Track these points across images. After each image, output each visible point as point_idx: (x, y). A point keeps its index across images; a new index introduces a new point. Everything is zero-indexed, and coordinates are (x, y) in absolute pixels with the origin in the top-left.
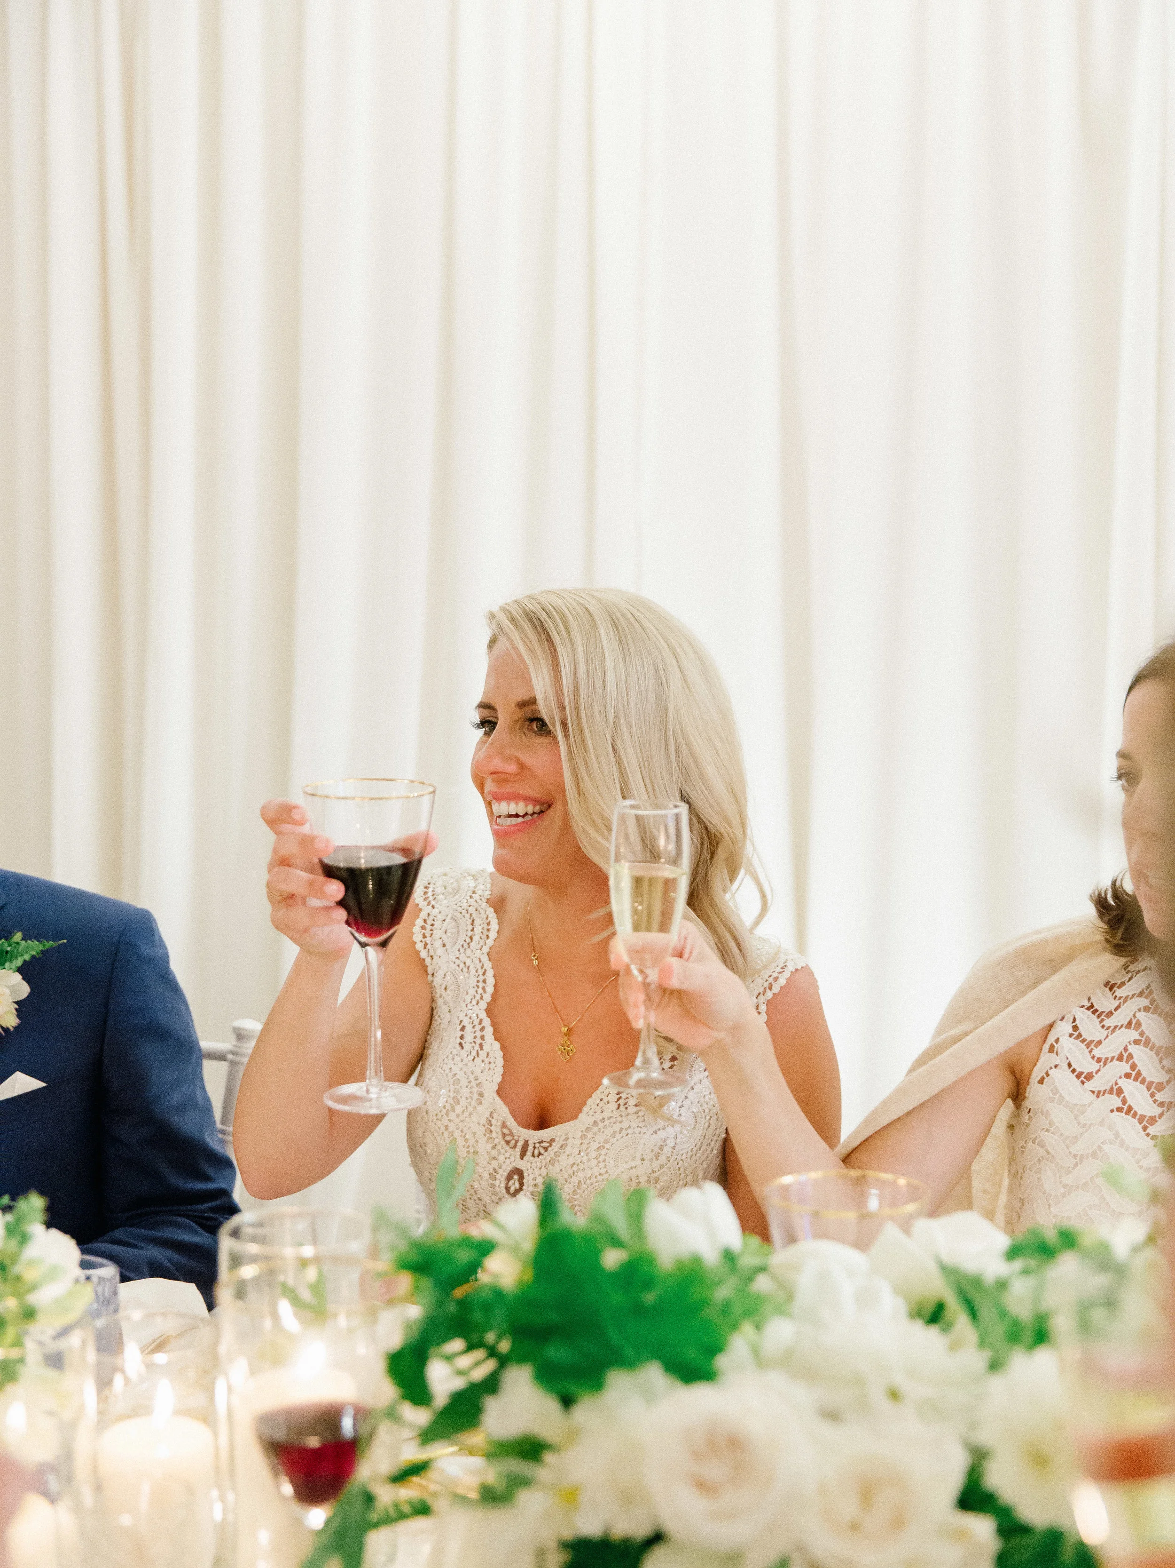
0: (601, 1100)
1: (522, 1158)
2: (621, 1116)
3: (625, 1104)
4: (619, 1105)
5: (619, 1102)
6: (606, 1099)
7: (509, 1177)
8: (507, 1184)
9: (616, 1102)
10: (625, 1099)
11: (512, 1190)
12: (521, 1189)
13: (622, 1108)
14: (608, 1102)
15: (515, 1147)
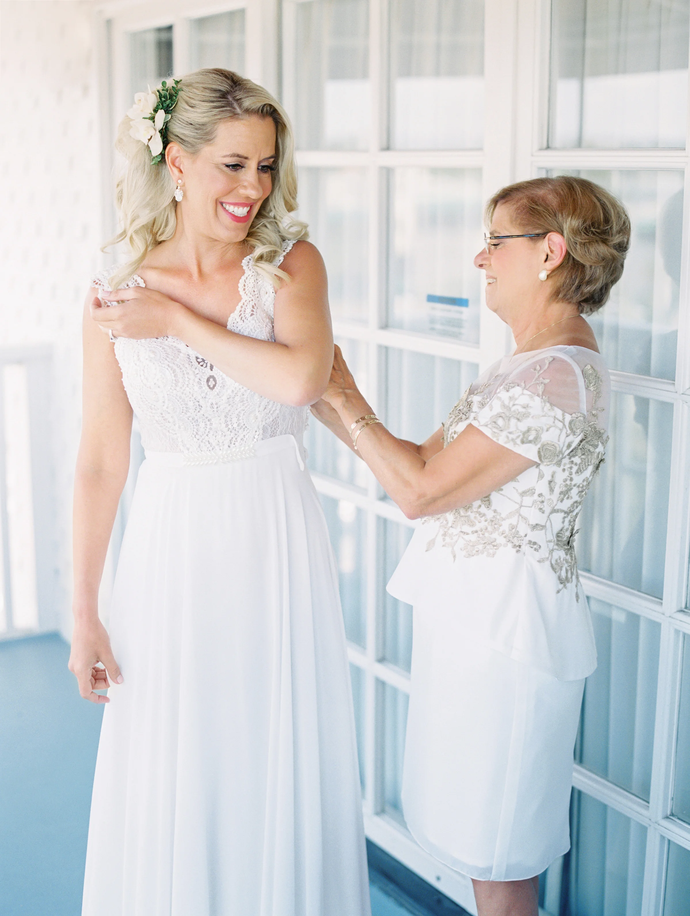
0: (234, 323)
1: (212, 370)
2: (247, 324)
3: (246, 318)
4: (243, 321)
5: (242, 319)
6: (235, 322)
7: (208, 381)
8: (208, 384)
9: (241, 320)
10: (244, 316)
11: (212, 386)
12: (216, 383)
13: (245, 320)
14: (237, 322)
15: (206, 367)
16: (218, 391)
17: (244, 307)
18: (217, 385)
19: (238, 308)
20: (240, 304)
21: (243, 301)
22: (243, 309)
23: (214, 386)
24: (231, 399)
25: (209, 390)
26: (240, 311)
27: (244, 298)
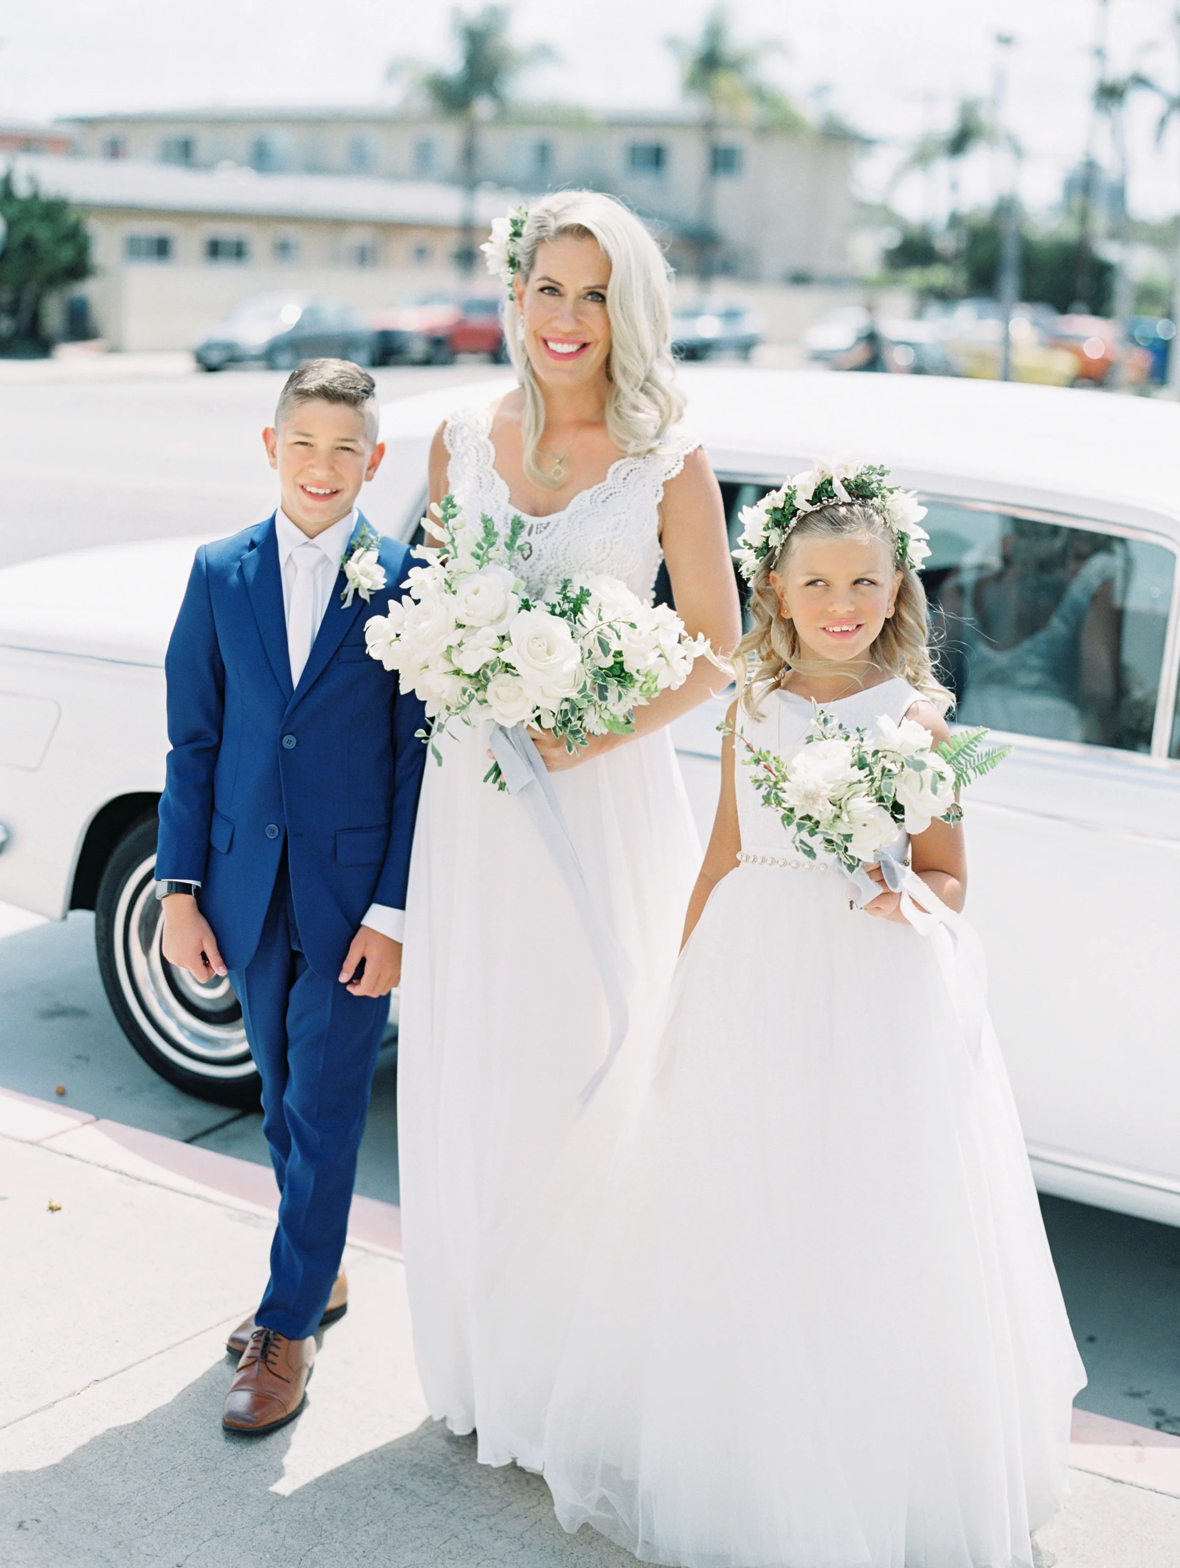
16: (531, 563)
17: (602, 489)
18: (532, 556)
19: (595, 488)
20: (600, 485)
21: (604, 483)
22: (599, 491)
23: (529, 556)
24: (544, 577)
25: (522, 560)
26: (595, 492)
27: (609, 480)
